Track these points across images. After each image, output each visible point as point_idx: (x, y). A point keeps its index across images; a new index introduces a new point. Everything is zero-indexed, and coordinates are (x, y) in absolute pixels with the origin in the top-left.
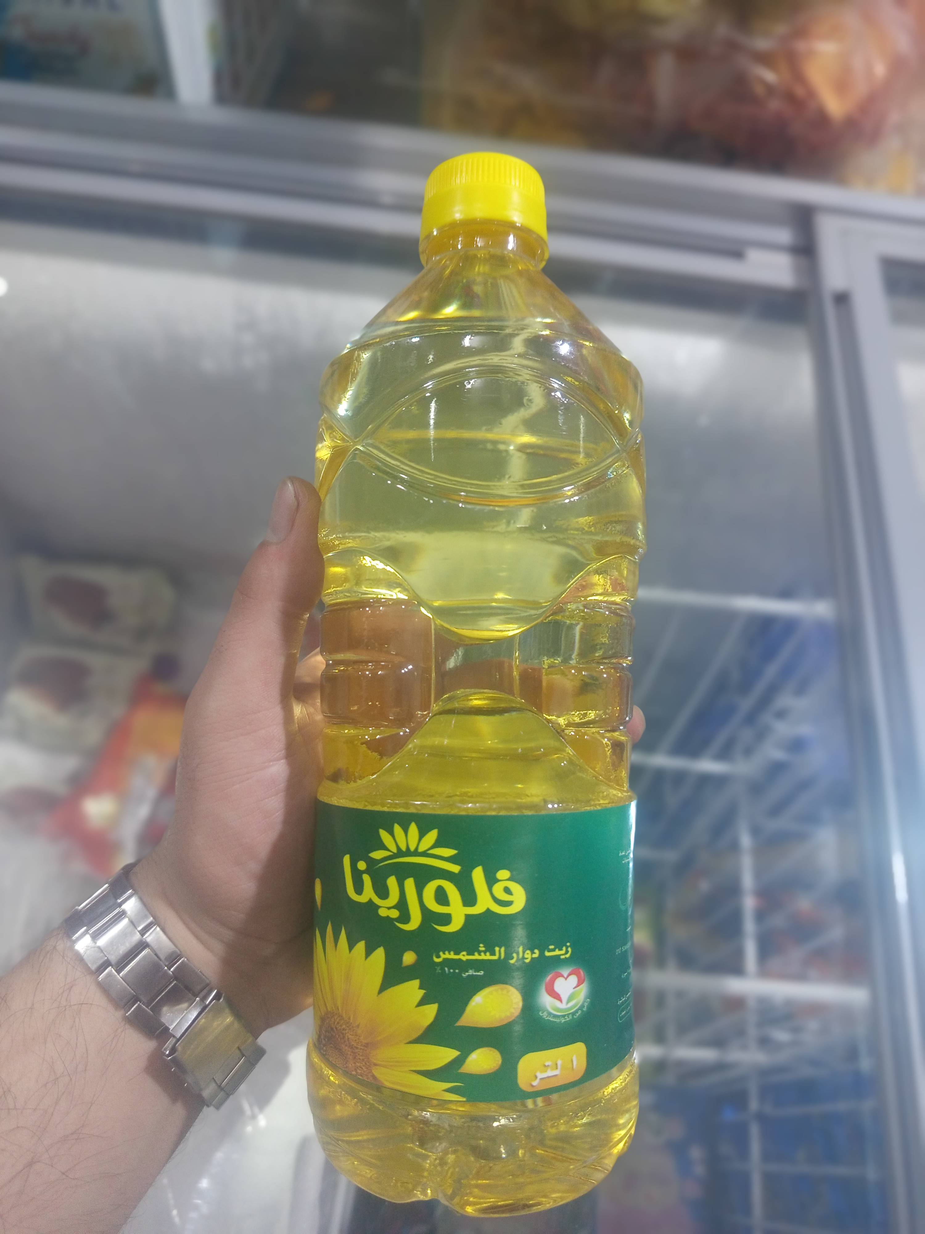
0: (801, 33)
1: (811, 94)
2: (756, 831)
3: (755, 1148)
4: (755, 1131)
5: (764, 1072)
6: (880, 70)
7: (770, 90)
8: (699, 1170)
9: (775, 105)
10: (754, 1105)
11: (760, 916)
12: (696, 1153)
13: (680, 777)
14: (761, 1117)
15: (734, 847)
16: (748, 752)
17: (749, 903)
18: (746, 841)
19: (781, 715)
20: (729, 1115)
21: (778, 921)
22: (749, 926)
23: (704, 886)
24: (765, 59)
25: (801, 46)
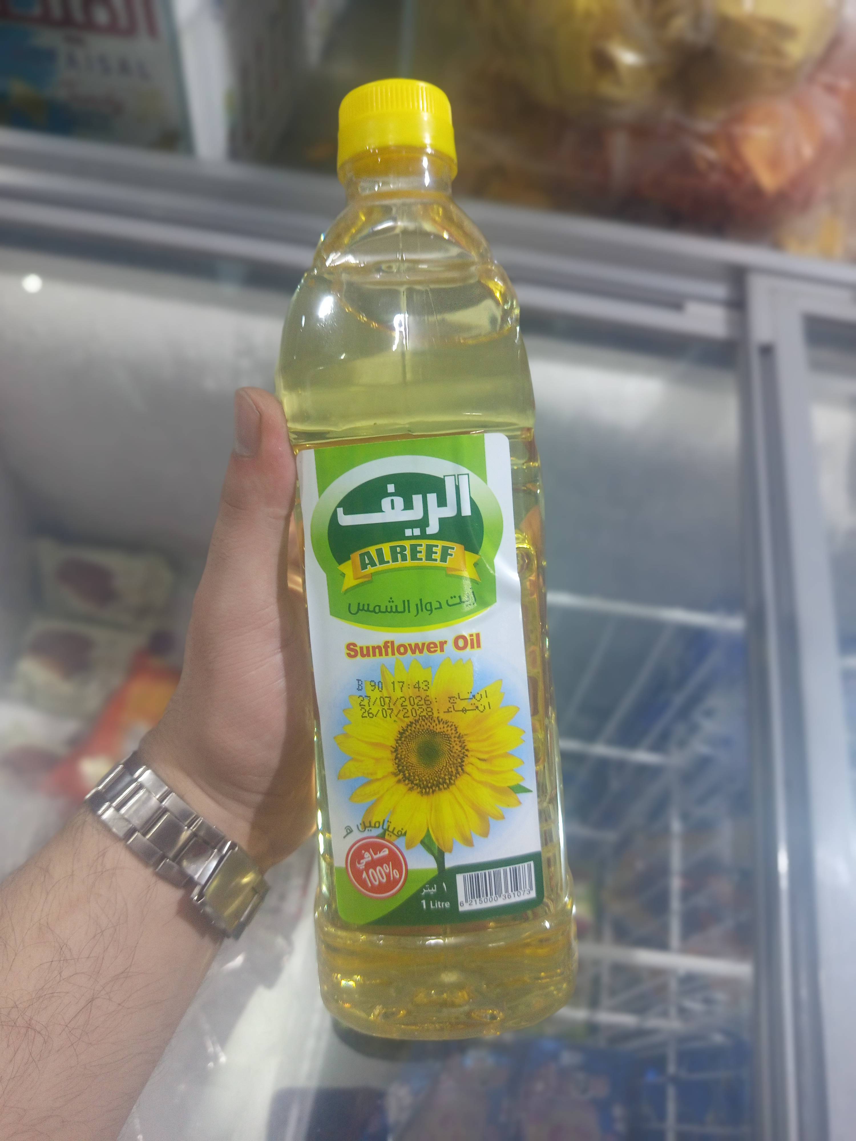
0: (739, 118)
1: (747, 170)
2: (685, 817)
3: (671, 1108)
4: (671, 1092)
5: (683, 1039)
6: (808, 151)
7: (712, 166)
8: (620, 1127)
9: (715, 178)
10: (672, 1069)
11: (686, 894)
12: (618, 1111)
13: (621, 765)
14: (675, 1080)
15: (666, 831)
16: (682, 744)
17: (676, 884)
18: (676, 826)
19: (709, 713)
20: (651, 1078)
21: (701, 900)
22: (676, 904)
23: (640, 865)
24: (708, 139)
25: (738, 130)
